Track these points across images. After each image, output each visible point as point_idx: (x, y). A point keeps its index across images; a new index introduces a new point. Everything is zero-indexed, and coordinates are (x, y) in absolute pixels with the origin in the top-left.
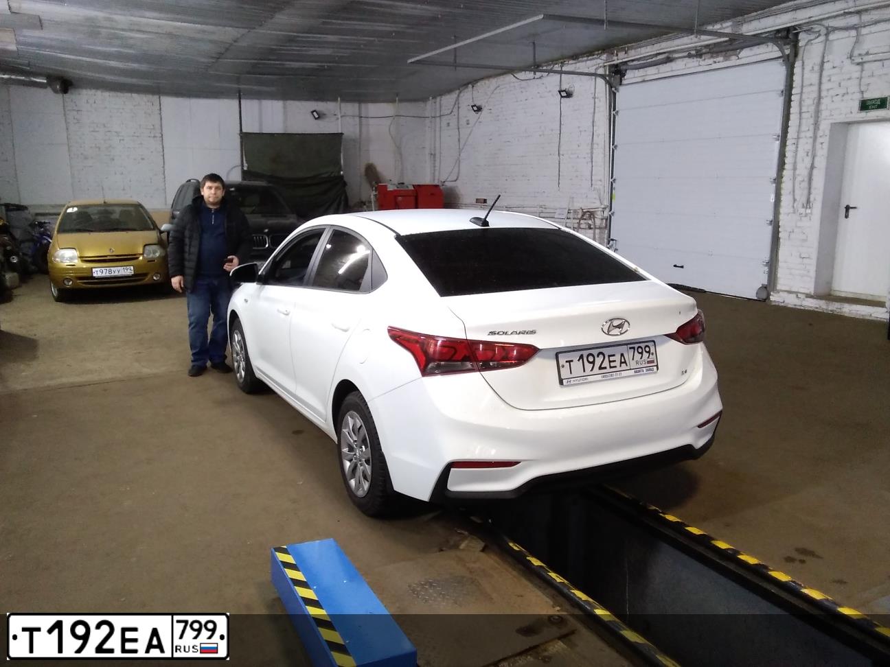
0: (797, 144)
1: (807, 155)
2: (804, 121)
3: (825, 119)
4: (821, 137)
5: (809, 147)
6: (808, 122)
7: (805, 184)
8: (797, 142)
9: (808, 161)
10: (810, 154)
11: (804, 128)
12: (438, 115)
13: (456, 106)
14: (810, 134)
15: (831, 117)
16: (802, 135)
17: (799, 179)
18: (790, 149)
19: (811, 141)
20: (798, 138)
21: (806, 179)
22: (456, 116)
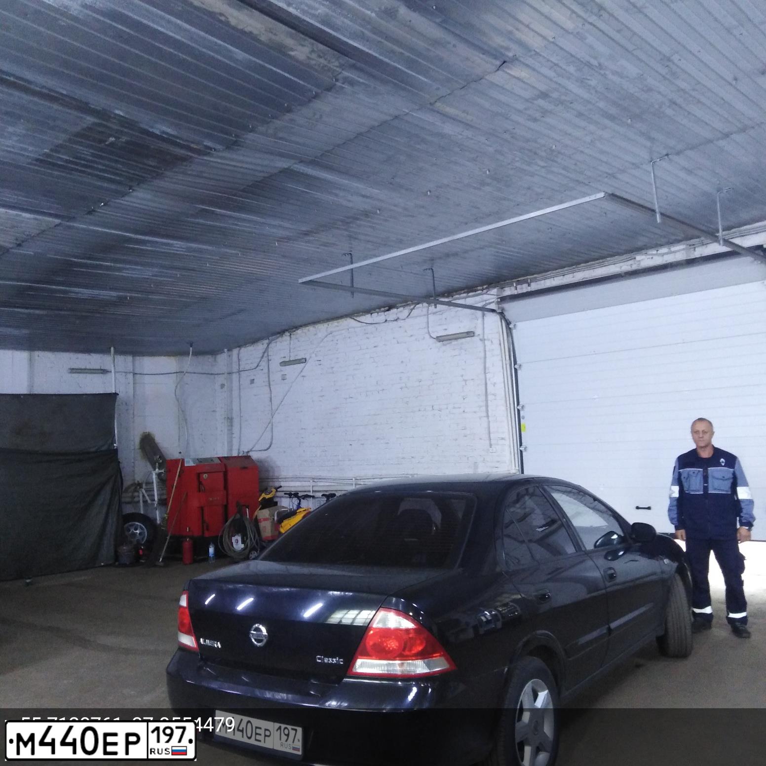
12: (235, 370)
13: (265, 359)
22: (266, 371)
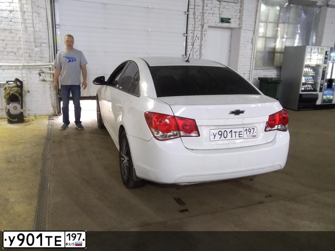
0: (194, 34)
1: (198, 39)
2: (196, 22)
3: (206, 23)
4: (204, 31)
5: (199, 35)
6: (198, 24)
7: (198, 53)
8: (194, 32)
9: (199, 41)
10: (200, 39)
11: (196, 26)
14: (200, 29)
15: (208, 23)
16: (196, 29)
17: (195, 50)
18: (190, 35)
19: (200, 32)
20: (194, 30)
21: (199, 50)
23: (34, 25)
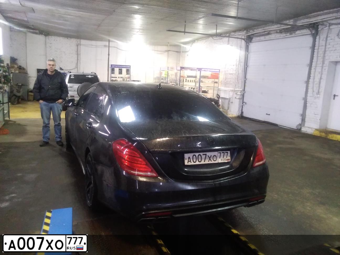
0: (316, 69)
3: (327, 60)
4: (325, 67)
6: (320, 60)
9: (319, 76)
10: (320, 73)
11: (318, 63)
12: (184, 51)
14: (321, 65)
17: (315, 83)
18: (313, 71)
19: (321, 68)
20: (316, 66)
21: (318, 83)
23: (239, 71)
